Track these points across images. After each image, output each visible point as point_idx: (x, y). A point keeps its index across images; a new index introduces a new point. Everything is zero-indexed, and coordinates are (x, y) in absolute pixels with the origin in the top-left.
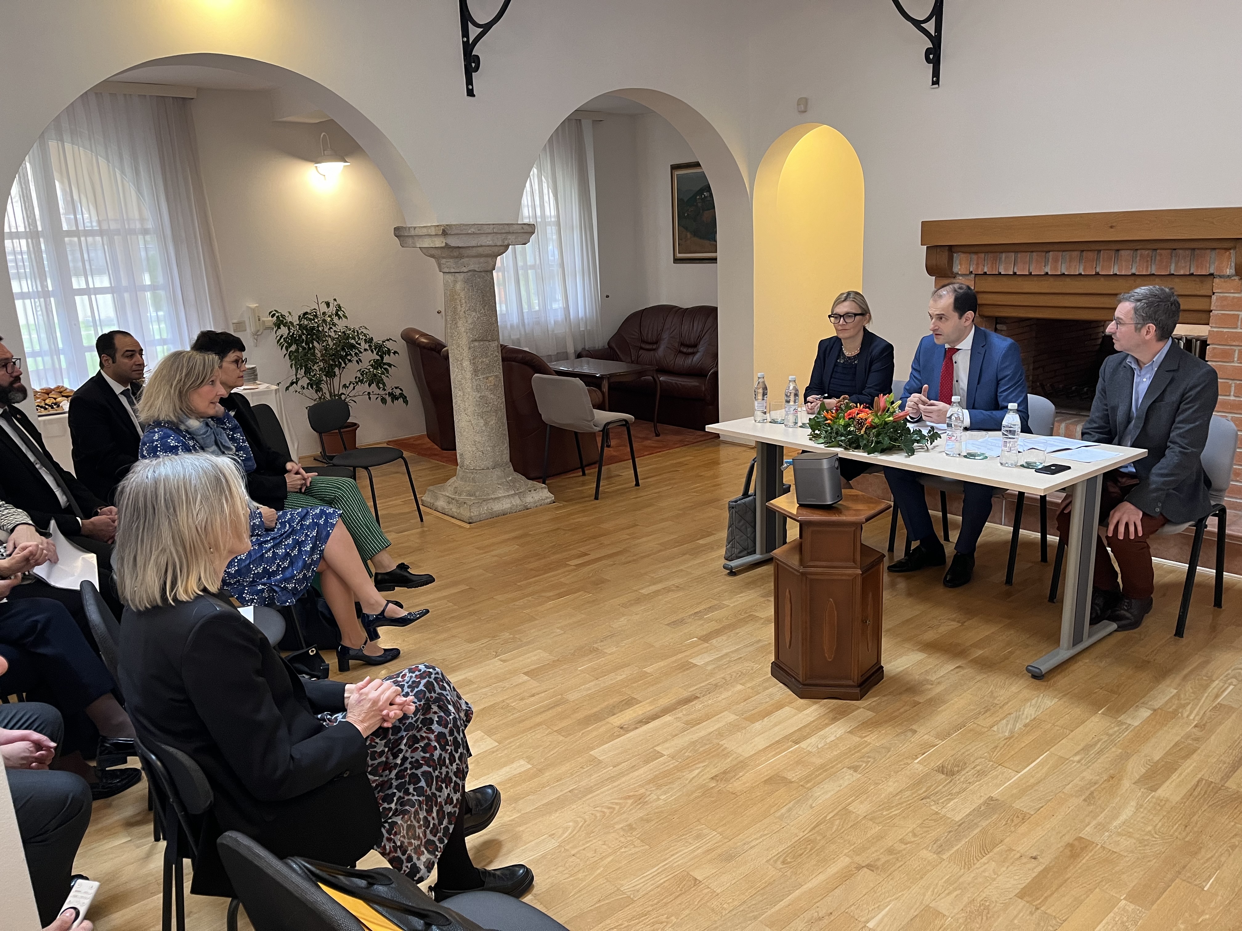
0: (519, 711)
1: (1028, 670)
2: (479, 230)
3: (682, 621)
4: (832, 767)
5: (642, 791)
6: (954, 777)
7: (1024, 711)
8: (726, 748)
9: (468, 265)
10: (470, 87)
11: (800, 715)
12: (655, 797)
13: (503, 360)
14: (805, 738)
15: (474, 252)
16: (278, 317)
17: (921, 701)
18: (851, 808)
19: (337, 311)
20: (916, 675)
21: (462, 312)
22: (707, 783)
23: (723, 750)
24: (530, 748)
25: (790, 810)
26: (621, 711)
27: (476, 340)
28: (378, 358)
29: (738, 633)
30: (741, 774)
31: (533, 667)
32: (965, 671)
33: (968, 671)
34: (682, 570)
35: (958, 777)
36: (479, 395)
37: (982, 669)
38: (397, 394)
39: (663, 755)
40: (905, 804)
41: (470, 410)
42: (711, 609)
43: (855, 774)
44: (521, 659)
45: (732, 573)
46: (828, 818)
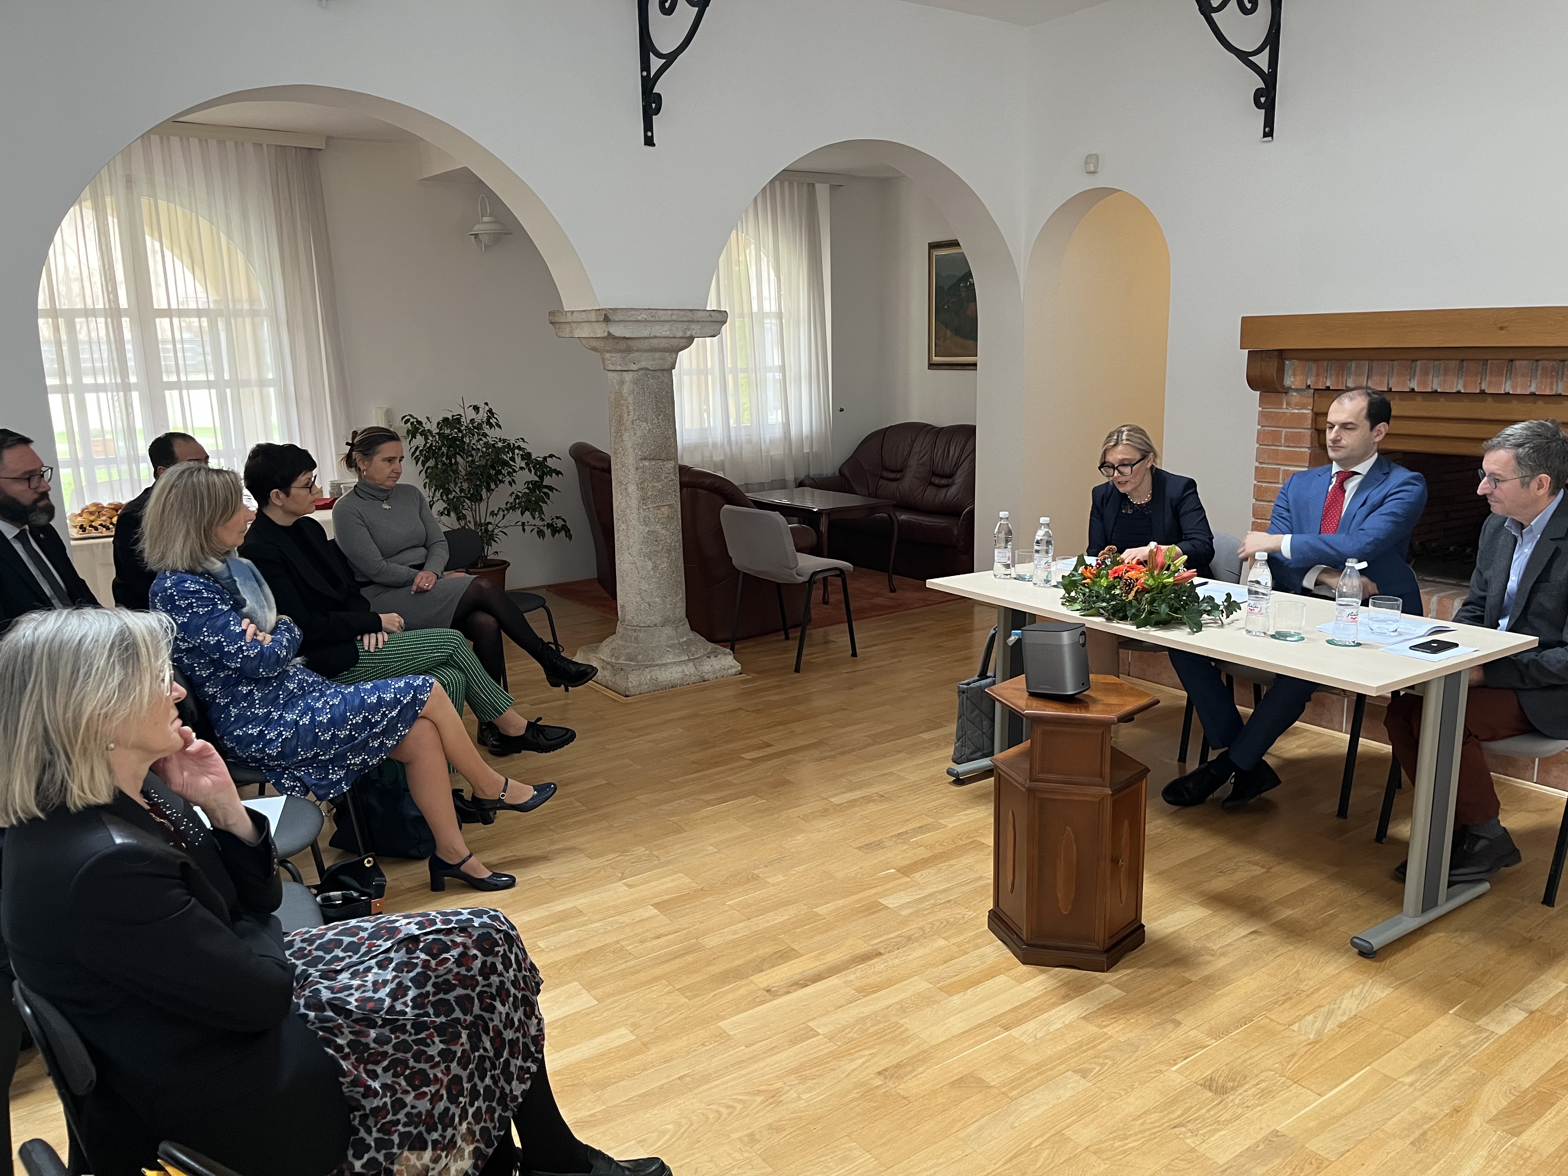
0: (636, 958)
1: (1354, 944)
2: (653, 316)
3: (879, 845)
4: (1052, 1069)
5: (779, 1084)
6: (1226, 1096)
7: (1341, 1003)
8: (906, 1030)
9: (639, 361)
10: (649, 134)
11: (1018, 988)
12: (795, 1095)
13: (683, 485)
14: (1019, 1022)
15: (645, 344)
16: (412, 423)
17: (1194, 979)
18: (1068, 1133)
19: (489, 418)
20: (1192, 942)
21: (629, 422)
22: (871, 1079)
23: (902, 1032)
24: (638, 1011)
25: (980, 1129)
26: (773, 967)
27: (645, 459)
28: (537, 479)
29: (952, 866)
30: (920, 1070)
31: (666, 897)
32: (1263, 939)
33: (1267, 940)
34: (892, 773)
35: (1231, 1098)
36: (647, 529)
37: (1288, 937)
38: (559, 525)
39: (817, 1034)
40: (1148, 1133)
41: (635, 550)
42: (922, 829)
43: (1082, 1081)
44: (653, 884)
45: (959, 781)
46: (1033, 1145)
